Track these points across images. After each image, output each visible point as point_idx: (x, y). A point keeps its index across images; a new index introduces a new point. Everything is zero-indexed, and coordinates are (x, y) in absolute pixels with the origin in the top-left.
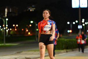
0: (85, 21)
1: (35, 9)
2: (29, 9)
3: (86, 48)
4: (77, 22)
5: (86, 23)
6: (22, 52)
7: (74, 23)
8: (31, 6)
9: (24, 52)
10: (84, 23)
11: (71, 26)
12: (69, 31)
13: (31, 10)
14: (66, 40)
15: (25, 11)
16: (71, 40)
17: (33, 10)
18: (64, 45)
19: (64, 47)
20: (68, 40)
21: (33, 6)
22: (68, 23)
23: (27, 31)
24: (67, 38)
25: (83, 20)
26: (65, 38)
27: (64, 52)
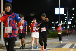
0: (62, 22)
1: (34, 14)
2: (31, 14)
3: (63, 37)
4: (58, 22)
5: (63, 23)
6: (26, 39)
7: (56, 23)
8: (32, 13)
9: (27, 39)
10: (62, 23)
11: (55, 24)
12: (53, 27)
13: (32, 15)
14: (51, 32)
15: (29, 15)
16: (55, 32)
17: (33, 15)
18: (50, 35)
19: (50, 36)
20: (53, 32)
21: (33, 13)
22: (53, 23)
23: (30, 27)
24: (52, 31)
25: (61, 22)
26: (51, 31)
27: (50, 39)
